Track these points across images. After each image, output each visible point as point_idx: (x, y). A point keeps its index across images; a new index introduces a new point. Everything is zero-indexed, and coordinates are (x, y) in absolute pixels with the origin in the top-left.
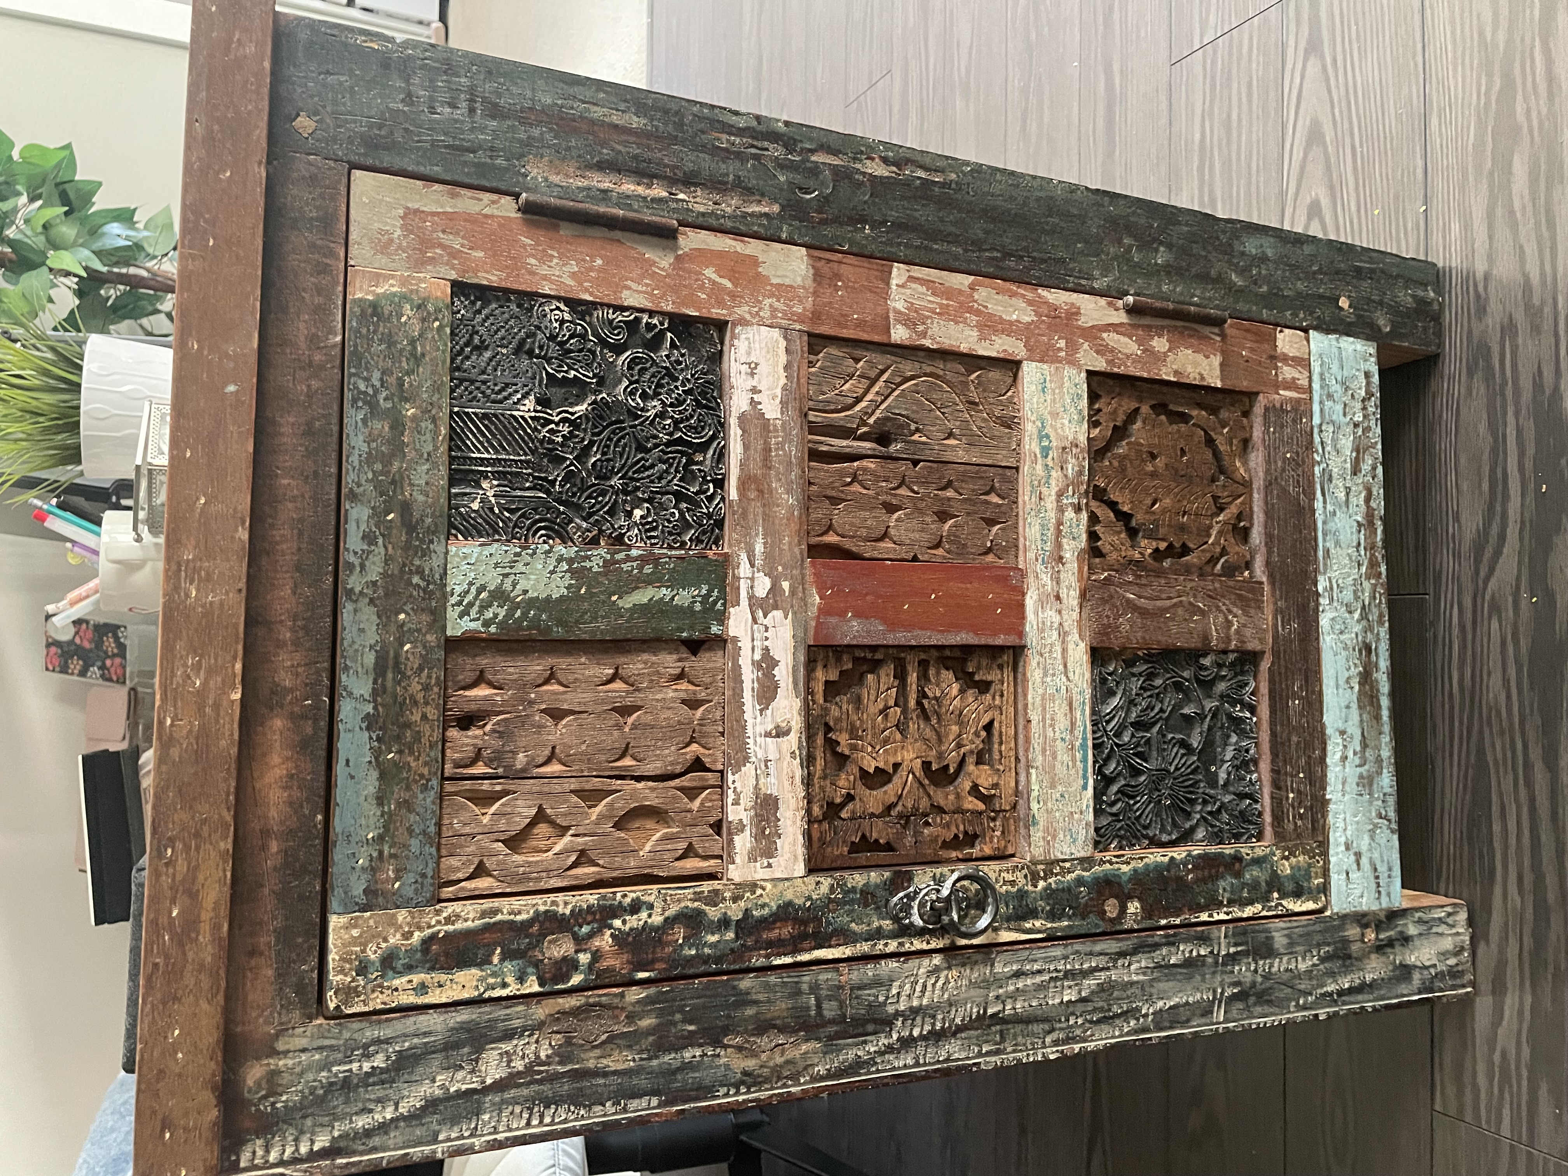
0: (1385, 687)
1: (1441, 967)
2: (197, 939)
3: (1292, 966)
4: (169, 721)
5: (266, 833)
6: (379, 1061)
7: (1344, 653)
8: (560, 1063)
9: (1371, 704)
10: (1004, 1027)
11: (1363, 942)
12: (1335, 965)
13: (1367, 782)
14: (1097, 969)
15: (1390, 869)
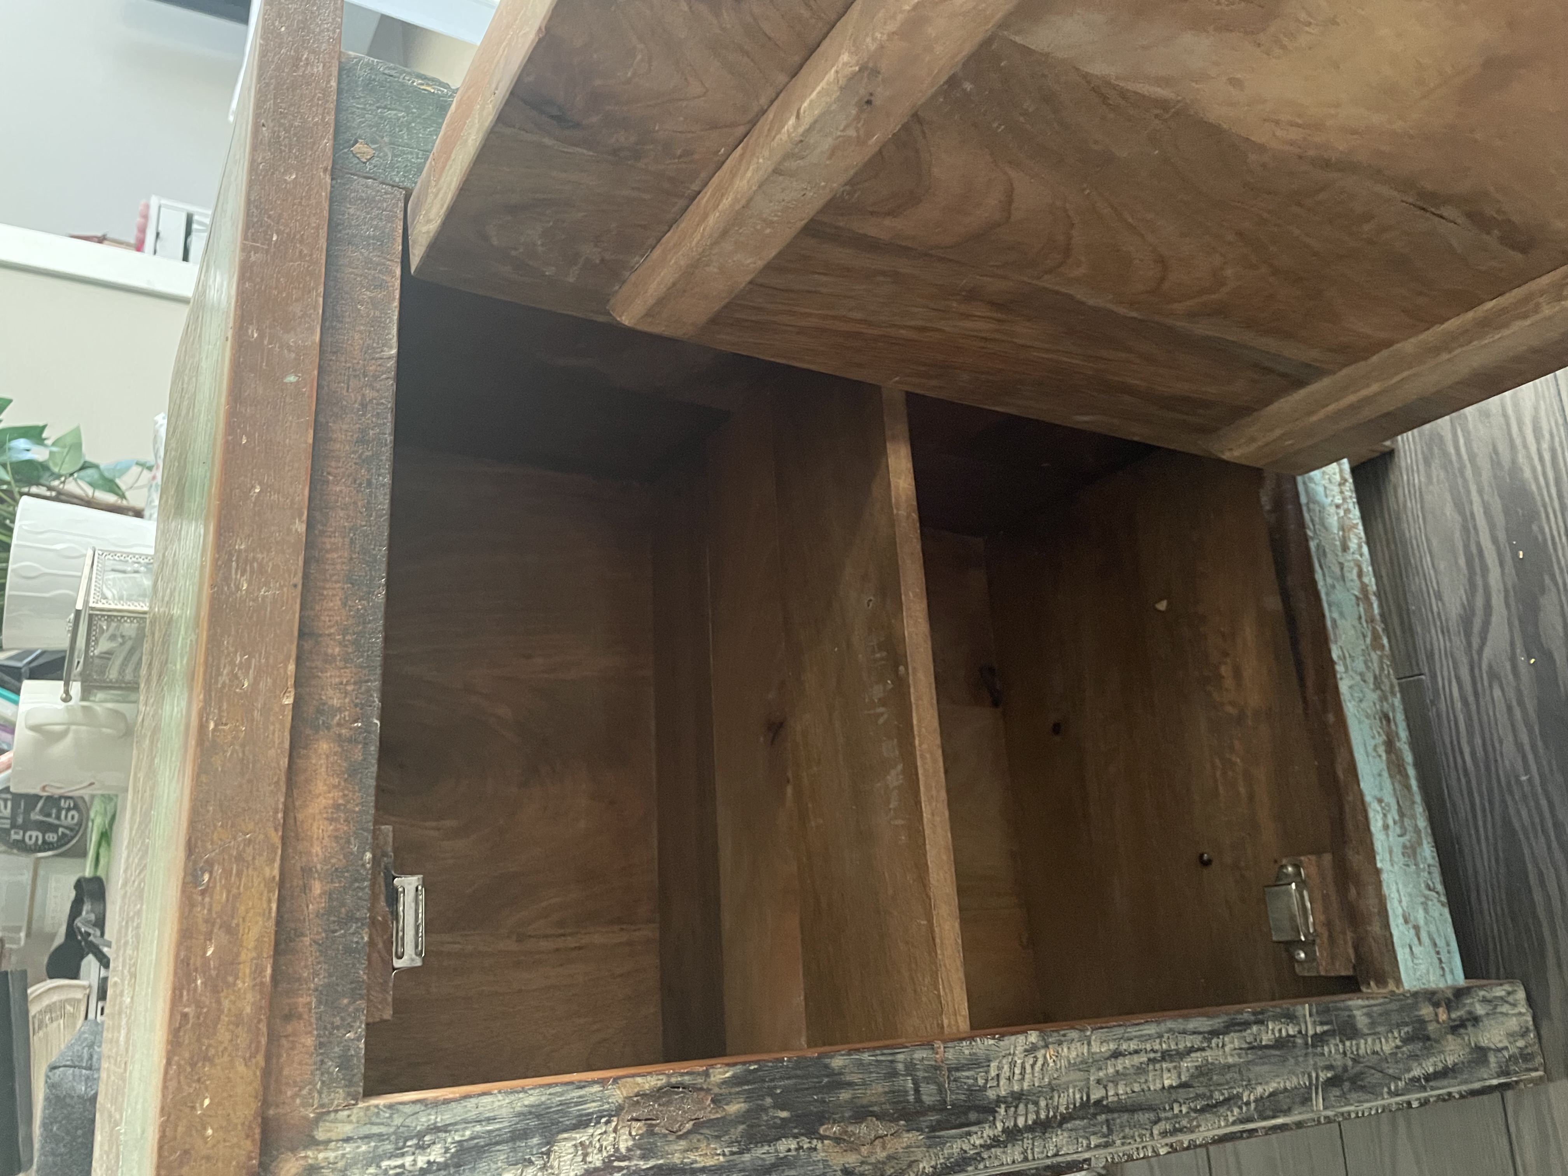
0: (1409, 758)
1: (1513, 1050)
2: (235, 984)
3: (1377, 1048)
4: (212, 725)
5: (307, 871)
6: (436, 1154)
7: (1367, 721)
8: (643, 1157)
9: (1400, 772)
10: (1110, 1116)
11: (1438, 1022)
12: (1417, 1047)
13: (1411, 851)
14: (1191, 1050)
15: (1448, 945)
